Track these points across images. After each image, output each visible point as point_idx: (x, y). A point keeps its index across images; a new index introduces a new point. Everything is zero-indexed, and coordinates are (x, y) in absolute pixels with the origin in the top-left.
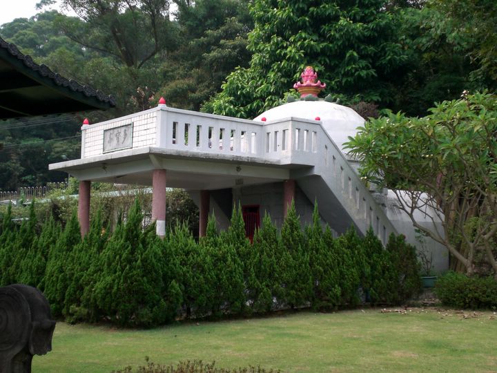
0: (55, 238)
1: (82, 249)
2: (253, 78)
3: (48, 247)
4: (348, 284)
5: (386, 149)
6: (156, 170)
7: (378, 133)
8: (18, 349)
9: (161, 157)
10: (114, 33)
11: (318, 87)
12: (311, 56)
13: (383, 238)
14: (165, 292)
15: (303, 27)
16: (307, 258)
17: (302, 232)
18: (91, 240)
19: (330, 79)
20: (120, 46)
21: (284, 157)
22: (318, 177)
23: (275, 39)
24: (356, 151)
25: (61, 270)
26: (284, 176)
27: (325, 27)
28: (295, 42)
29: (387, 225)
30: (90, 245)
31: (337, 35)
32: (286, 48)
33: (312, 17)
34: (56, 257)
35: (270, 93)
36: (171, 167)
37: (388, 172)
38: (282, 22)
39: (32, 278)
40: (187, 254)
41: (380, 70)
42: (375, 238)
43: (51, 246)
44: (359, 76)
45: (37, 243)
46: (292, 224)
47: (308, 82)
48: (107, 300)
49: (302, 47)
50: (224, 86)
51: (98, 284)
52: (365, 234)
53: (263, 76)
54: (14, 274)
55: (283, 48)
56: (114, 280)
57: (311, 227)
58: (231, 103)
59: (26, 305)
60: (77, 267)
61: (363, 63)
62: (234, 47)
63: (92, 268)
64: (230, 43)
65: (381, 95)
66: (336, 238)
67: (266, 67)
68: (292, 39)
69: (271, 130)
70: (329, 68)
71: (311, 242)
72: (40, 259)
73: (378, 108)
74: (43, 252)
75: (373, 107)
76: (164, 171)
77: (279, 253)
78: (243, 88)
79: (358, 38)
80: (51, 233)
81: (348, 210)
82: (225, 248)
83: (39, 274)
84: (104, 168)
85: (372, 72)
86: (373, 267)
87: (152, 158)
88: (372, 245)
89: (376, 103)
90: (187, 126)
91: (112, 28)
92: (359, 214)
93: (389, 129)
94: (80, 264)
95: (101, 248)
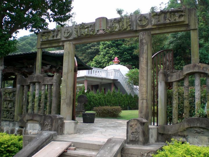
2: (101, 58)
4: (126, 104)
5: (134, 76)
6: (85, 80)
7: (132, 73)
8: (84, 103)
9: (87, 77)
11: (118, 61)
12: (116, 53)
13: (133, 95)
14: (90, 104)
15: (114, 46)
16: (117, 99)
17: (116, 93)
19: (120, 59)
21: (112, 77)
22: (119, 82)
23: (107, 49)
24: (127, 76)
26: (111, 82)
27: (119, 47)
28: (112, 50)
29: (134, 93)
31: (122, 49)
32: (110, 51)
33: (116, 44)
35: (106, 62)
36: (88, 79)
37: (134, 81)
38: (109, 45)
40: (94, 97)
41: (132, 57)
42: (131, 95)
44: (127, 58)
46: (114, 92)
47: (116, 60)
49: (114, 51)
50: (94, 60)
52: (129, 95)
53: (104, 57)
55: (109, 51)
57: (118, 92)
58: (95, 64)
61: (128, 55)
62: (95, 49)
64: (94, 48)
65: (133, 62)
66: (123, 95)
67: (105, 55)
68: (111, 49)
69: (109, 71)
70: (120, 56)
71: (118, 96)
73: (132, 66)
75: (130, 66)
76: (87, 80)
77: (111, 97)
78: (99, 60)
79: (127, 49)
81: (125, 89)
82: (101, 96)
85: (130, 57)
86: (131, 101)
87: (85, 77)
88: (131, 97)
89: (131, 65)
90: (96, 71)
92: (128, 90)
93: (134, 72)
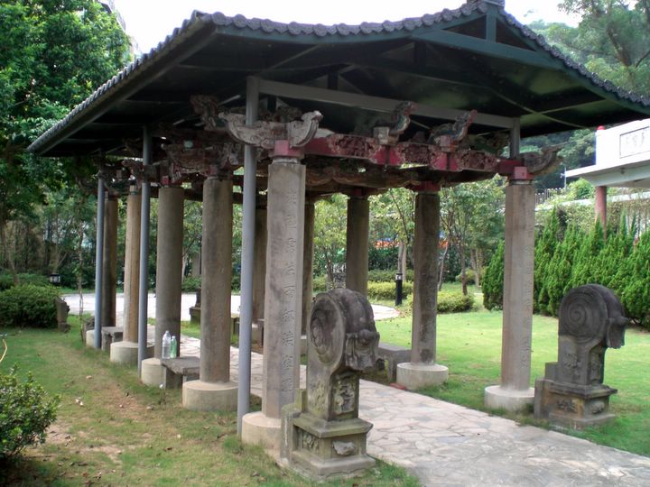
0: (578, 243)
1: (609, 253)
3: (572, 251)
8: (595, 342)
10: (611, 35)
18: (617, 245)
20: (617, 48)
25: (588, 274)
30: (617, 250)
34: (582, 262)
39: (558, 281)
43: (576, 251)
45: (560, 247)
48: (637, 303)
51: (627, 288)
54: (539, 277)
56: (644, 285)
59: (602, 303)
60: (604, 271)
63: (620, 273)
72: (565, 264)
74: (568, 257)
80: (574, 239)
83: (565, 277)
84: (623, 173)
91: (609, 30)
94: (607, 268)
95: (627, 253)
